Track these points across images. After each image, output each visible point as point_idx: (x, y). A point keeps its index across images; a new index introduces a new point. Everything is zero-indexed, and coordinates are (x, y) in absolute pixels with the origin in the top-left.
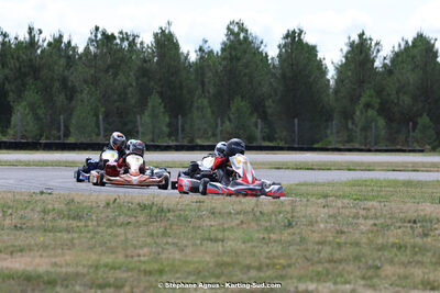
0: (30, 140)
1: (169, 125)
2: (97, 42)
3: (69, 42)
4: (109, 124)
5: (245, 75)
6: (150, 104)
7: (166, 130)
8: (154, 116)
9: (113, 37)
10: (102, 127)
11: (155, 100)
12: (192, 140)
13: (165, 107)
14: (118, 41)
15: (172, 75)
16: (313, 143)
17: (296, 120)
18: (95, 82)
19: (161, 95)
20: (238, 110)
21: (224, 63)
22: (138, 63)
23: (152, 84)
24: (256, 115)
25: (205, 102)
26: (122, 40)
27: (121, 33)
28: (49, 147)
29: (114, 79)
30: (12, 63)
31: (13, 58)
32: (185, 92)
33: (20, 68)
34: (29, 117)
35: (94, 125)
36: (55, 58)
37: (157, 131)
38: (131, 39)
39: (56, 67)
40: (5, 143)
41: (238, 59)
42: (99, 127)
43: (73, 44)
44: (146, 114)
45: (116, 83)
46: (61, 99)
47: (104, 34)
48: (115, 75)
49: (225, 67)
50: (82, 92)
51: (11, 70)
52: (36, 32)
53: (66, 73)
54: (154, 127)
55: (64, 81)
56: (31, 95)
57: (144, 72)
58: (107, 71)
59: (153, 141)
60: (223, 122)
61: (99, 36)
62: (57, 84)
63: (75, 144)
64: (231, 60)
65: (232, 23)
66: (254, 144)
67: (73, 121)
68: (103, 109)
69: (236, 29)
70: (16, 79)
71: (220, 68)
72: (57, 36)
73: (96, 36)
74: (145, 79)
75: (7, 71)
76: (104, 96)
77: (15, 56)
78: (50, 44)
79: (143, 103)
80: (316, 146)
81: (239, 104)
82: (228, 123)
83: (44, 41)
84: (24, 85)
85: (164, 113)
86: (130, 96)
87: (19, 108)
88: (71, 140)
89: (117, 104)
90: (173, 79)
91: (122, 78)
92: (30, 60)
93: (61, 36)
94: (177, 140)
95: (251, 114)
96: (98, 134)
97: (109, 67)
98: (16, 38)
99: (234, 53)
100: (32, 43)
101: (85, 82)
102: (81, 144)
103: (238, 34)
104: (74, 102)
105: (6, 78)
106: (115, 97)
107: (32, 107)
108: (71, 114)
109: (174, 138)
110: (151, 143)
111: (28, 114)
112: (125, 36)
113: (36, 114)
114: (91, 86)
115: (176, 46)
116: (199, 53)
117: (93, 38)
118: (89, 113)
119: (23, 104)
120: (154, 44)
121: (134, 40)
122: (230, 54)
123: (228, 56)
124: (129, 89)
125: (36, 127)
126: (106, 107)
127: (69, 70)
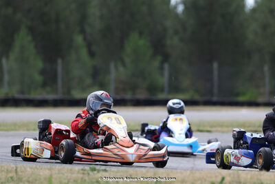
1: (42, 72)
7: (39, 78)
8: (23, 60)
11: (23, 39)
12: (68, 92)
13: (36, 47)
16: (238, 95)
17: (215, 65)
20: (135, 51)
23: (19, 16)
24: (159, 58)
37: (26, 80)
44: (12, 56)
54: (23, 75)
59: (22, 93)
80: (241, 99)
81: (137, 43)
82: (121, 69)
85: (36, 54)
90: (47, 9)
94: (54, 92)
109: (48, 89)
110: (21, 97)
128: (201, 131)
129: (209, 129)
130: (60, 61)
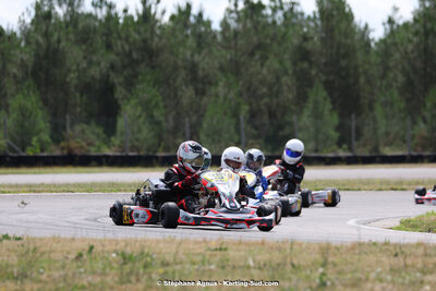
0: (142, 153)
1: (339, 128)
2: (237, 13)
3: (200, 15)
4: (256, 128)
6: (311, 100)
7: (335, 135)
8: (317, 116)
9: (261, 6)
10: (243, 133)
11: (319, 94)
13: (333, 103)
14: (269, 12)
15: (343, 57)
18: (234, 69)
19: (328, 85)
21: (415, 40)
22: (295, 41)
23: (314, 71)
25: (396, 94)
26: (274, 10)
28: (168, 162)
29: (262, 65)
30: (119, 45)
31: (120, 38)
32: (362, 80)
33: (130, 53)
34: (142, 120)
35: (232, 129)
36: (180, 36)
37: (320, 137)
38: (286, 8)
39: (181, 49)
40: (107, 157)
42: (239, 134)
43: (205, 18)
44: (306, 113)
45: (265, 71)
46: (187, 94)
48: (264, 58)
49: (418, 45)
50: (216, 84)
51: (118, 55)
53: (197, 58)
54: (318, 131)
55: (193, 68)
56: (146, 90)
57: (303, 54)
58: (252, 54)
59: (316, 151)
60: (415, 123)
62: (183, 73)
64: (426, 34)
67: (205, 125)
68: (245, 109)
70: (124, 67)
71: (410, 47)
72: (183, 6)
73: (236, 5)
74: (306, 65)
75: (112, 57)
76: (249, 89)
77: (123, 35)
78: (173, 18)
79: (302, 98)
83: (163, 13)
84: (135, 76)
85: (332, 110)
86: (285, 88)
87: (128, 108)
89: (266, 100)
90: (343, 63)
91: (273, 63)
92: (145, 41)
93: (189, 6)
94: (350, 149)
96: (238, 143)
97: (255, 48)
98: (125, 11)
100: (147, 16)
101: (222, 69)
104: (205, 99)
105: (112, 67)
106: (265, 90)
107: (147, 106)
108: (203, 116)
109: (345, 146)
111: (140, 116)
112: (278, 4)
113: (152, 116)
114: (229, 75)
115: (349, 17)
116: (388, 26)
117: (233, 8)
118: (225, 114)
119: (133, 102)
120: (318, 15)
121: (292, 9)
122: (425, 27)
123: (422, 30)
124: (284, 79)
125: (152, 133)
126: (250, 104)
127: (200, 53)
128: (396, 190)
129: (404, 187)
130: (353, 116)
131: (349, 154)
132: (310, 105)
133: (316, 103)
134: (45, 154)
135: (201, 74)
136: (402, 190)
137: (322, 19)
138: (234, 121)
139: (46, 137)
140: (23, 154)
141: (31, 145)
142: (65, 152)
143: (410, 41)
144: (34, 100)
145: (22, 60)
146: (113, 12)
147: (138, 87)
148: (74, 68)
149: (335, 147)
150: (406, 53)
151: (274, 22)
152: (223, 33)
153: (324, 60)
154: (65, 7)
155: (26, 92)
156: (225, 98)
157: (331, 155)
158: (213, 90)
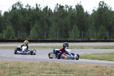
0: (35, 40)
1: (80, 34)
2: (57, 8)
3: (50, 9)
4: (62, 34)
5: (104, 18)
6: (73, 28)
7: (79, 36)
8: (75, 31)
9: (63, 7)
11: (75, 26)
12: (89, 39)
13: (79, 28)
14: (65, 8)
15: (81, 18)
18: (57, 21)
19: (78, 25)
20: (101, 29)
21: (97, 14)
22: (71, 15)
23: (75, 21)
24: (107, 31)
26: (66, 8)
27: (66, 5)
28: (41, 41)
29: (63, 20)
30: (31, 15)
31: (31, 14)
32: (85, 24)
33: (33, 17)
34: (35, 32)
35: (56, 34)
36: (45, 13)
38: (69, 7)
39: (45, 16)
41: (102, 13)
44: (72, 31)
45: (63, 21)
46: (46, 26)
47: (60, 6)
48: (64, 18)
49: (98, 16)
51: (31, 17)
52: (38, 5)
54: (75, 35)
55: (47, 21)
56: (37, 25)
57: (72, 18)
58: (61, 17)
61: (58, 7)
62: (45, 22)
63: (50, 40)
64: (100, 13)
65: (100, 2)
66: (107, 40)
67: (50, 33)
68: (59, 29)
69: (102, 4)
70: (32, 20)
71: (96, 16)
72: (46, 6)
73: (57, 6)
74: (73, 20)
76: (60, 25)
77: (32, 13)
78: (43, 9)
81: (102, 27)
82: (98, 33)
83: (41, 8)
84: (34, 22)
85: (78, 30)
86: (68, 25)
88: (48, 39)
89: (64, 28)
91: (65, 20)
92: (37, 14)
93: (47, 7)
95: (106, 30)
96: (57, 37)
97: (62, 16)
98: (33, 8)
99: (100, 11)
100: (37, 9)
102: (51, 40)
103: (102, 5)
104: (50, 27)
105: (30, 20)
106: (64, 26)
107: (37, 29)
109: (81, 38)
110: (74, 40)
111: (35, 31)
112: (67, 6)
113: (38, 31)
114: (55, 22)
115: (83, 9)
116: (93, 11)
117: (56, 7)
118: (54, 31)
119: (33, 28)
120: (76, 9)
121: (71, 7)
122: (99, 11)
123: (99, 12)
124: (68, 23)
125: (38, 35)
126: (60, 29)
127: (49, 17)
130: (83, 32)
131: (82, 40)
132: (73, 29)
133: (75, 28)
134: (13, 39)
135: (49, 22)
136: (83, 48)
137: (76, 10)
138: (56, 32)
139: (14, 36)
140: (8, 39)
141: (10, 38)
142: (18, 39)
143: (96, 15)
144: (11, 27)
145: (9, 19)
146: (30, 8)
147: (35, 25)
148: (21, 20)
149: (79, 38)
150: (95, 17)
151: (66, 10)
152: (54, 13)
153: (77, 19)
154: (19, 6)
155: (9, 26)
156: (54, 27)
157: (78, 40)
158: (52, 25)
